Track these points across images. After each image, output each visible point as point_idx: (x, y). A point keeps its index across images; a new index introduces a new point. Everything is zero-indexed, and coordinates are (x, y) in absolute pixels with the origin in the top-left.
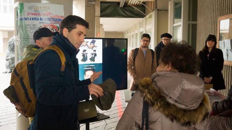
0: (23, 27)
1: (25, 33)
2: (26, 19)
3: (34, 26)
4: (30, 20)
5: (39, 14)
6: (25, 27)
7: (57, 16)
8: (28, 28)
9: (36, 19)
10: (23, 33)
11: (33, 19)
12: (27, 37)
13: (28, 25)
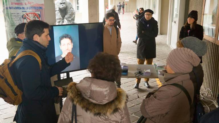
0: (9, 15)
1: (11, 20)
2: (10, 8)
3: (18, 15)
4: (14, 9)
5: (21, 4)
6: (11, 15)
7: (38, 4)
8: (13, 16)
9: (19, 9)
10: (10, 20)
11: (17, 8)
12: (13, 24)
13: (13, 14)
